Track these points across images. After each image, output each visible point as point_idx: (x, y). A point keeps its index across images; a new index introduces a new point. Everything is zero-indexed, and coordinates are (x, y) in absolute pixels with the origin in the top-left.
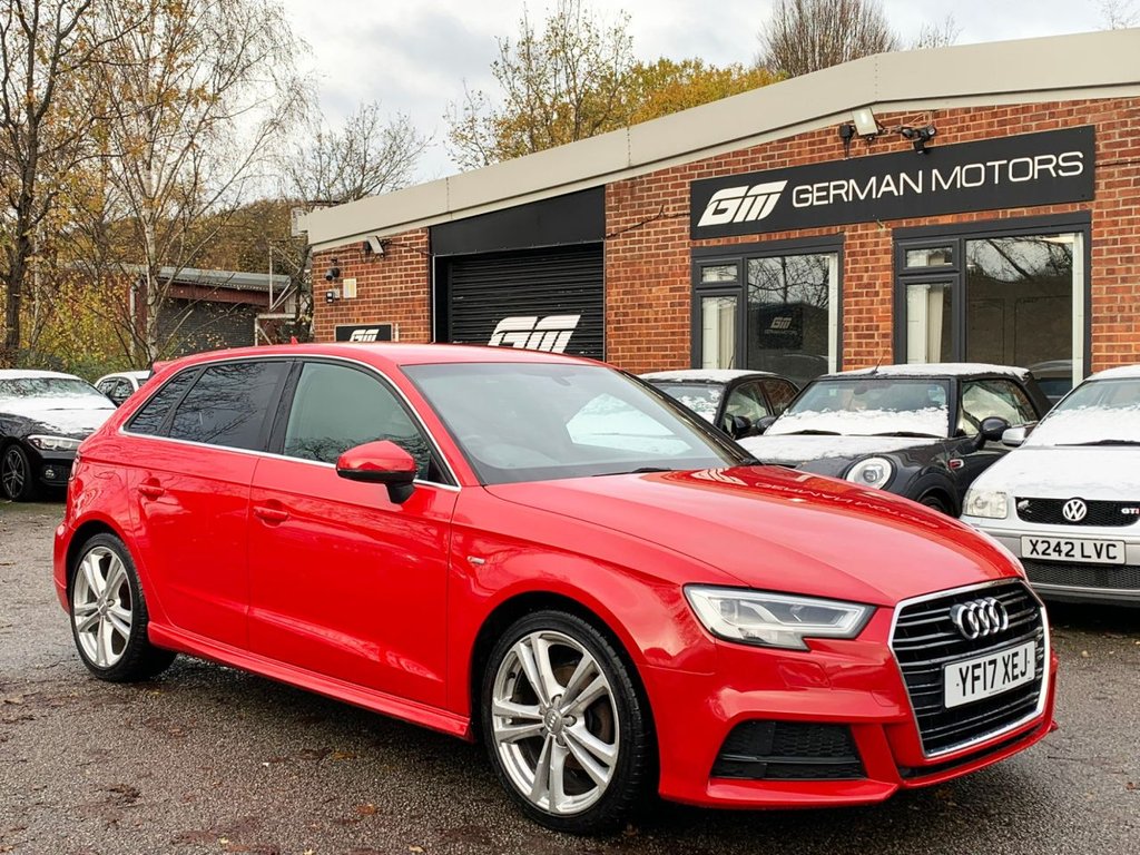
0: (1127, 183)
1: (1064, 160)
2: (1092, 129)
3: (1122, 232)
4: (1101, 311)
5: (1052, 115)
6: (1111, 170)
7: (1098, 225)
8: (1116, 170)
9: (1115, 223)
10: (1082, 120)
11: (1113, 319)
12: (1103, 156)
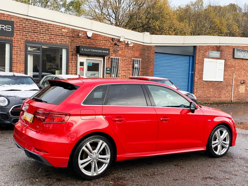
0: (20, 35)
1: (7, 27)
2: (14, 22)
3: (19, 45)
4: (14, 61)
5: (4, 16)
6: (17, 31)
7: (14, 42)
8: (18, 32)
9: (18, 43)
10: (11, 19)
11: (17, 63)
12: (15, 28)
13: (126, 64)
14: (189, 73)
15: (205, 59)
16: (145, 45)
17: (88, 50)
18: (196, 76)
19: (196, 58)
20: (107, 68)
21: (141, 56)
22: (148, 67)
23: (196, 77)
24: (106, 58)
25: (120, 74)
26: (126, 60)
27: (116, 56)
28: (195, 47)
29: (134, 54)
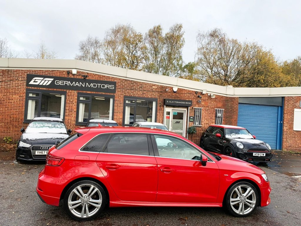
0: (121, 92)
1: (111, 86)
2: (116, 82)
3: (120, 99)
4: (116, 111)
5: (109, 78)
6: (118, 89)
7: (116, 97)
8: (119, 89)
9: (119, 98)
10: (114, 80)
11: (117, 112)
12: (117, 87)
13: (209, 114)
14: (277, 123)
15: (295, 110)
16: (228, 97)
17: (173, 102)
18: (285, 125)
19: (284, 108)
20: (190, 117)
21: (224, 106)
22: (232, 117)
23: (285, 127)
24: (189, 108)
25: (203, 122)
26: (208, 110)
27: (199, 107)
28: (283, 98)
29: (217, 104)
